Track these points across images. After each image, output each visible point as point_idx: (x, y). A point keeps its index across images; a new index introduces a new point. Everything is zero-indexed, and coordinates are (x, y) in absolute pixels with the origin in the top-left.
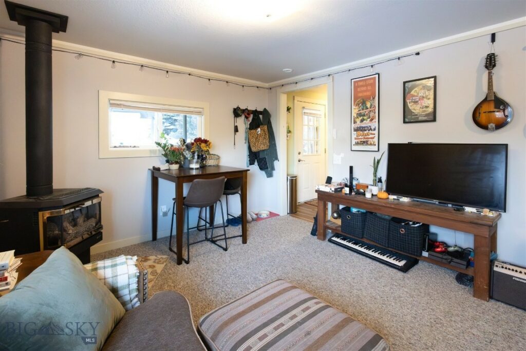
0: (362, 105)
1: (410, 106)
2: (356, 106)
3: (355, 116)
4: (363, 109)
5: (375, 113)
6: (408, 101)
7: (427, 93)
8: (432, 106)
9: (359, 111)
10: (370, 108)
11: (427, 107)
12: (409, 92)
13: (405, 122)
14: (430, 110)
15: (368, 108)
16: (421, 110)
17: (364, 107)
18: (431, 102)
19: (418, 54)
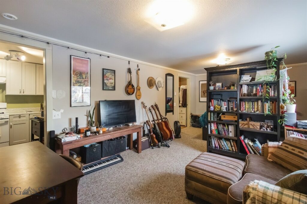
0: (80, 75)
1: (105, 81)
2: (75, 75)
3: (75, 82)
4: (80, 79)
5: (88, 82)
6: (105, 79)
7: (112, 77)
8: (114, 83)
9: (77, 79)
10: (85, 78)
11: (112, 83)
12: (105, 75)
13: (103, 89)
14: (113, 85)
15: (83, 79)
16: (110, 84)
17: (81, 77)
18: (113, 81)
19: (108, 57)
